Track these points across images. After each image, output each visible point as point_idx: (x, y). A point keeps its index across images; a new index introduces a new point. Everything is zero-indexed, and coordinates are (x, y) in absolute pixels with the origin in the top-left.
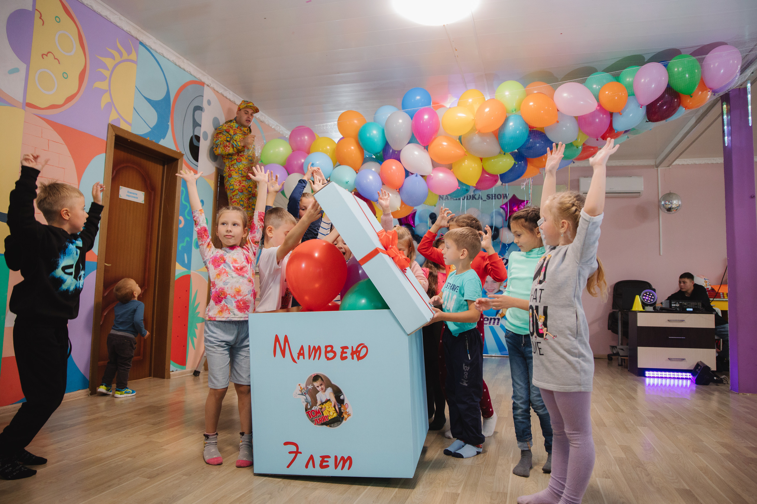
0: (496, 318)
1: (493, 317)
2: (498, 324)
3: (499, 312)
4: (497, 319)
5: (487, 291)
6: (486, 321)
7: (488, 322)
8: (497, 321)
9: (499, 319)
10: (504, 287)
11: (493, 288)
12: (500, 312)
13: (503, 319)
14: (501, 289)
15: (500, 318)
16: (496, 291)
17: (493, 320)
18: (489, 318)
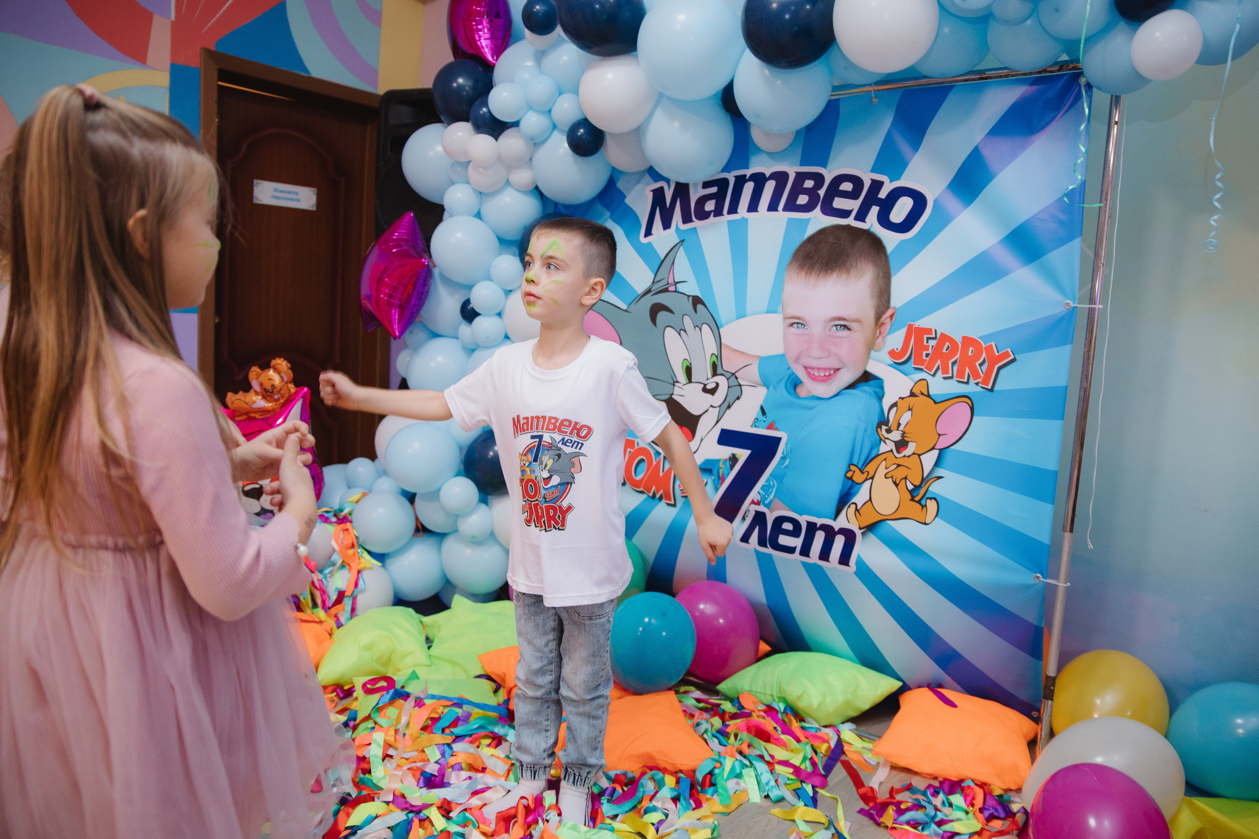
0: (837, 525)
1: (819, 521)
2: (844, 560)
3: (853, 500)
4: (843, 531)
5: (802, 375)
6: (787, 533)
7: (797, 542)
8: (839, 542)
9: (850, 537)
10: (890, 361)
11: (832, 363)
12: (860, 498)
13: (871, 537)
14: (873, 368)
15: (858, 533)
16: (847, 376)
17: (820, 538)
18: (803, 520)
